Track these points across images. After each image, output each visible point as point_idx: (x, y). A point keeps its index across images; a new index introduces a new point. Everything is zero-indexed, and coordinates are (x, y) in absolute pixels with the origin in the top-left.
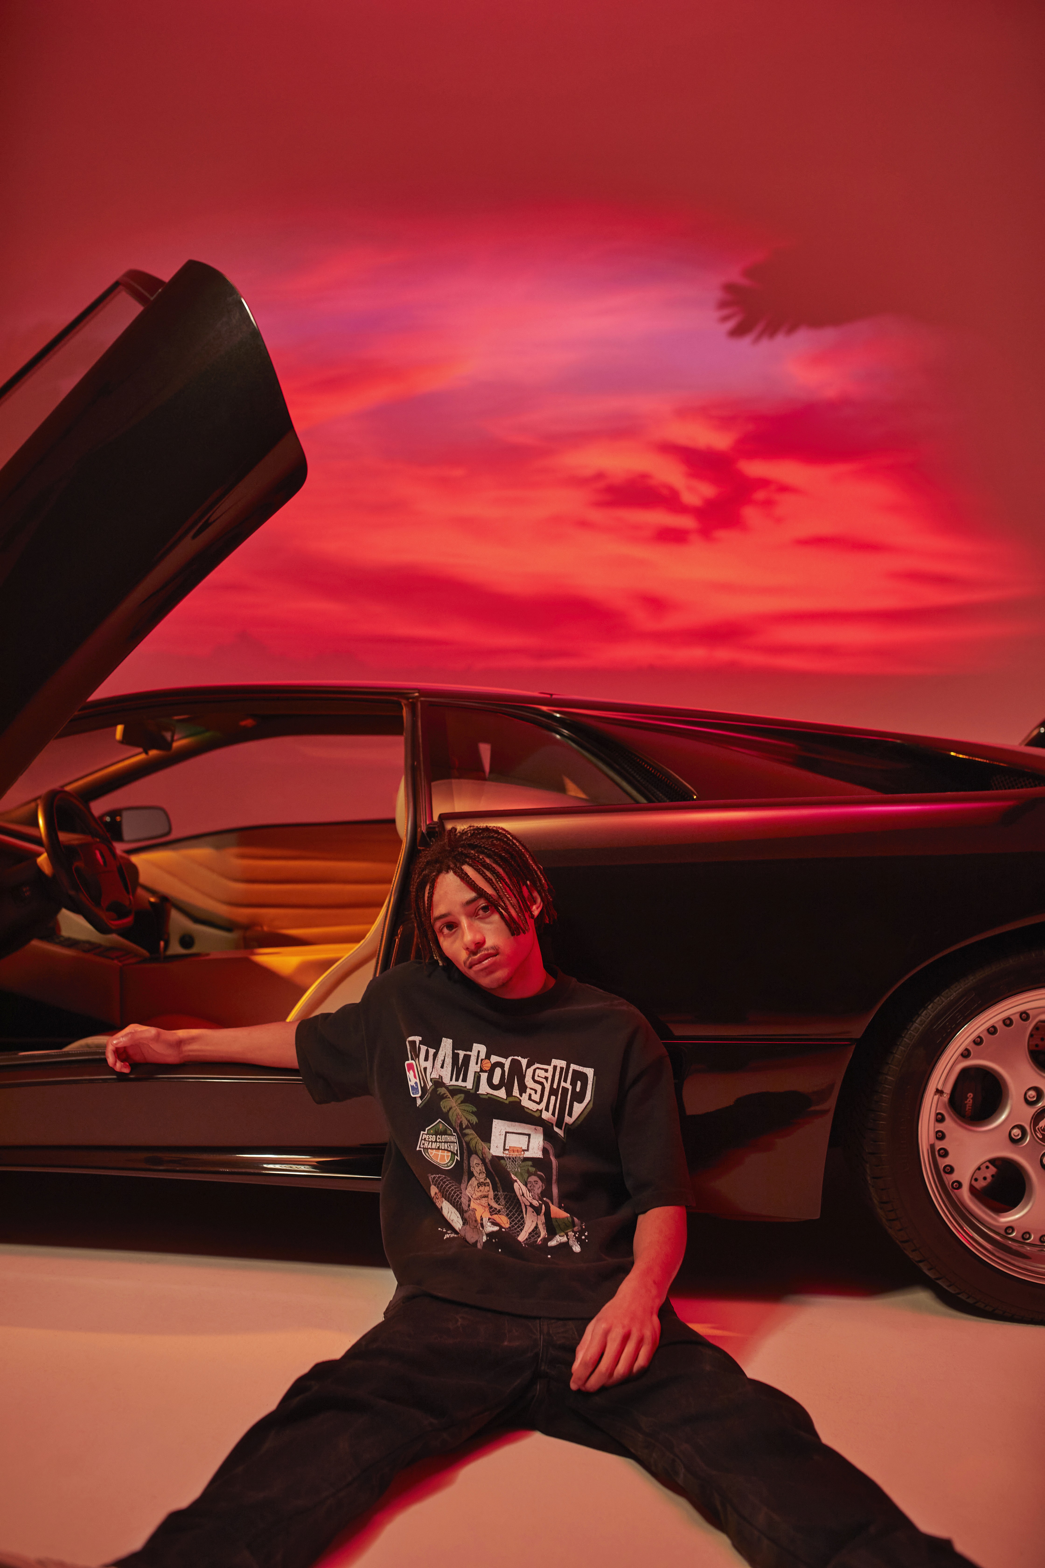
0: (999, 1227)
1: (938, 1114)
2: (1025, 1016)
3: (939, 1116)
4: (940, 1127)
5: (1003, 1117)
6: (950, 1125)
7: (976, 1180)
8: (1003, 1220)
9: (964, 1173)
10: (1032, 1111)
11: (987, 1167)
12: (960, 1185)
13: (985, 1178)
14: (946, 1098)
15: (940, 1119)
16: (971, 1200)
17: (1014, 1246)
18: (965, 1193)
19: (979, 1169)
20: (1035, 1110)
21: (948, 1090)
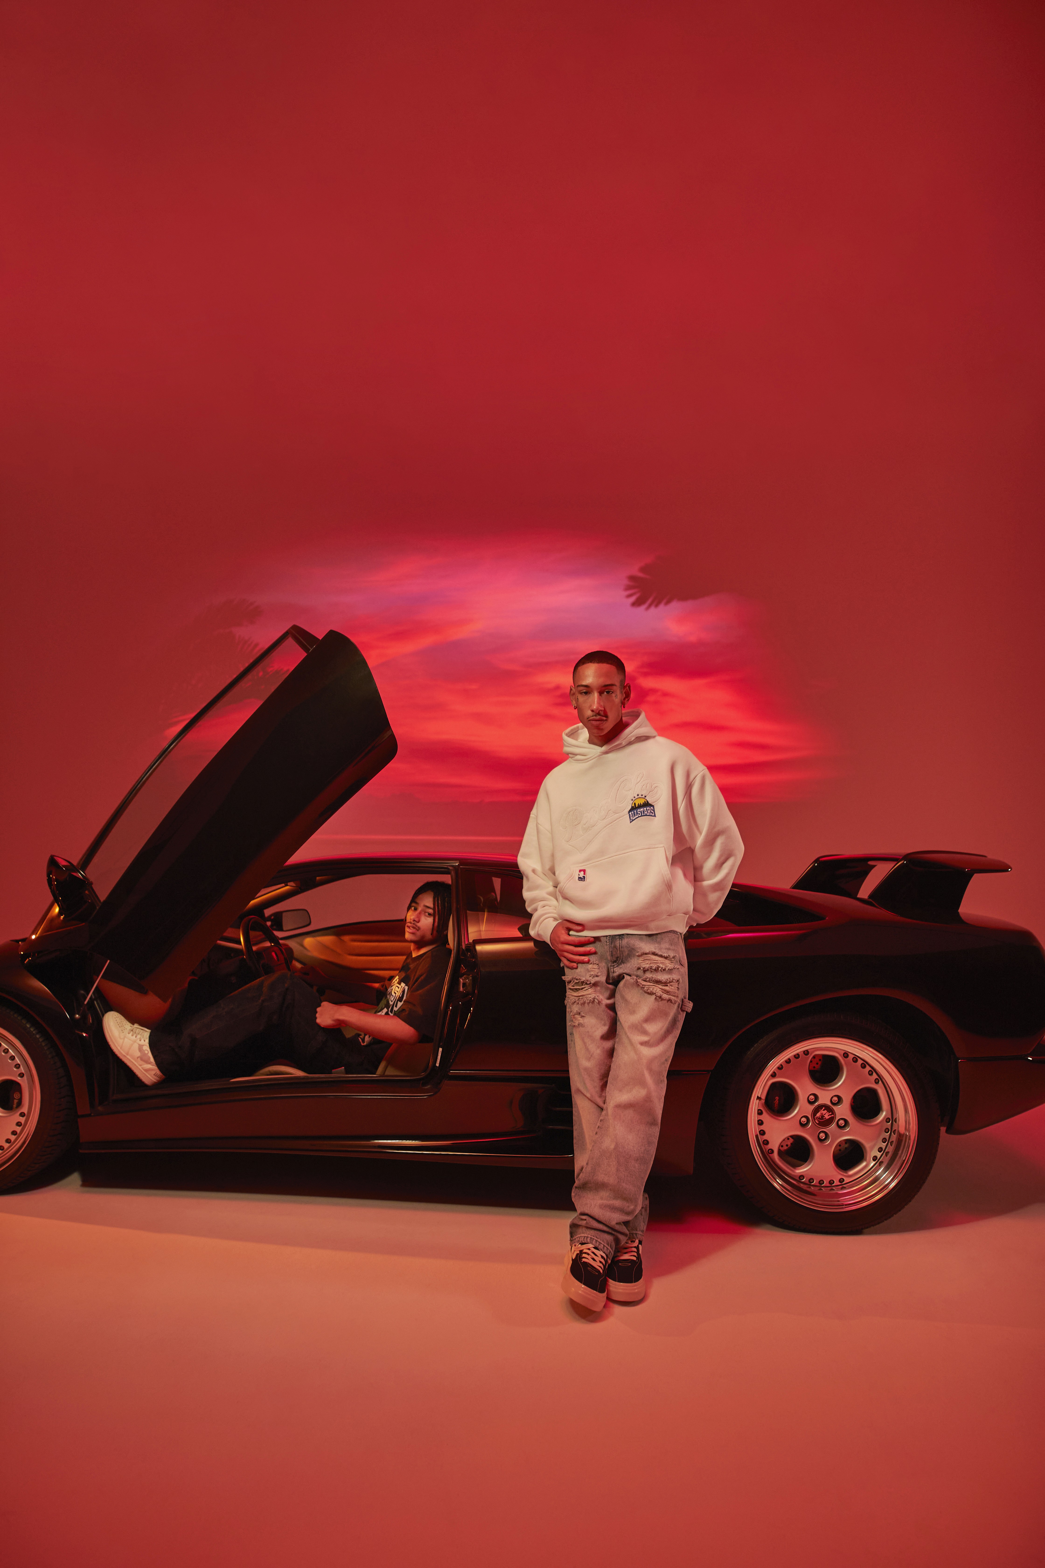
0: (795, 1176)
1: (758, 1110)
2: (806, 1053)
3: (760, 1111)
4: (761, 1117)
5: (796, 1112)
6: (766, 1117)
7: (782, 1146)
8: (797, 1171)
9: (775, 1145)
10: (812, 1107)
11: (788, 1139)
12: (772, 1151)
13: (787, 1145)
14: (763, 1101)
15: (760, 1113)
16: (779, 1160)
17: (804, 1187)
18: (775, 1156)
19: (784, 1140)
20: (814, 1107)
21: (763, 1097)
